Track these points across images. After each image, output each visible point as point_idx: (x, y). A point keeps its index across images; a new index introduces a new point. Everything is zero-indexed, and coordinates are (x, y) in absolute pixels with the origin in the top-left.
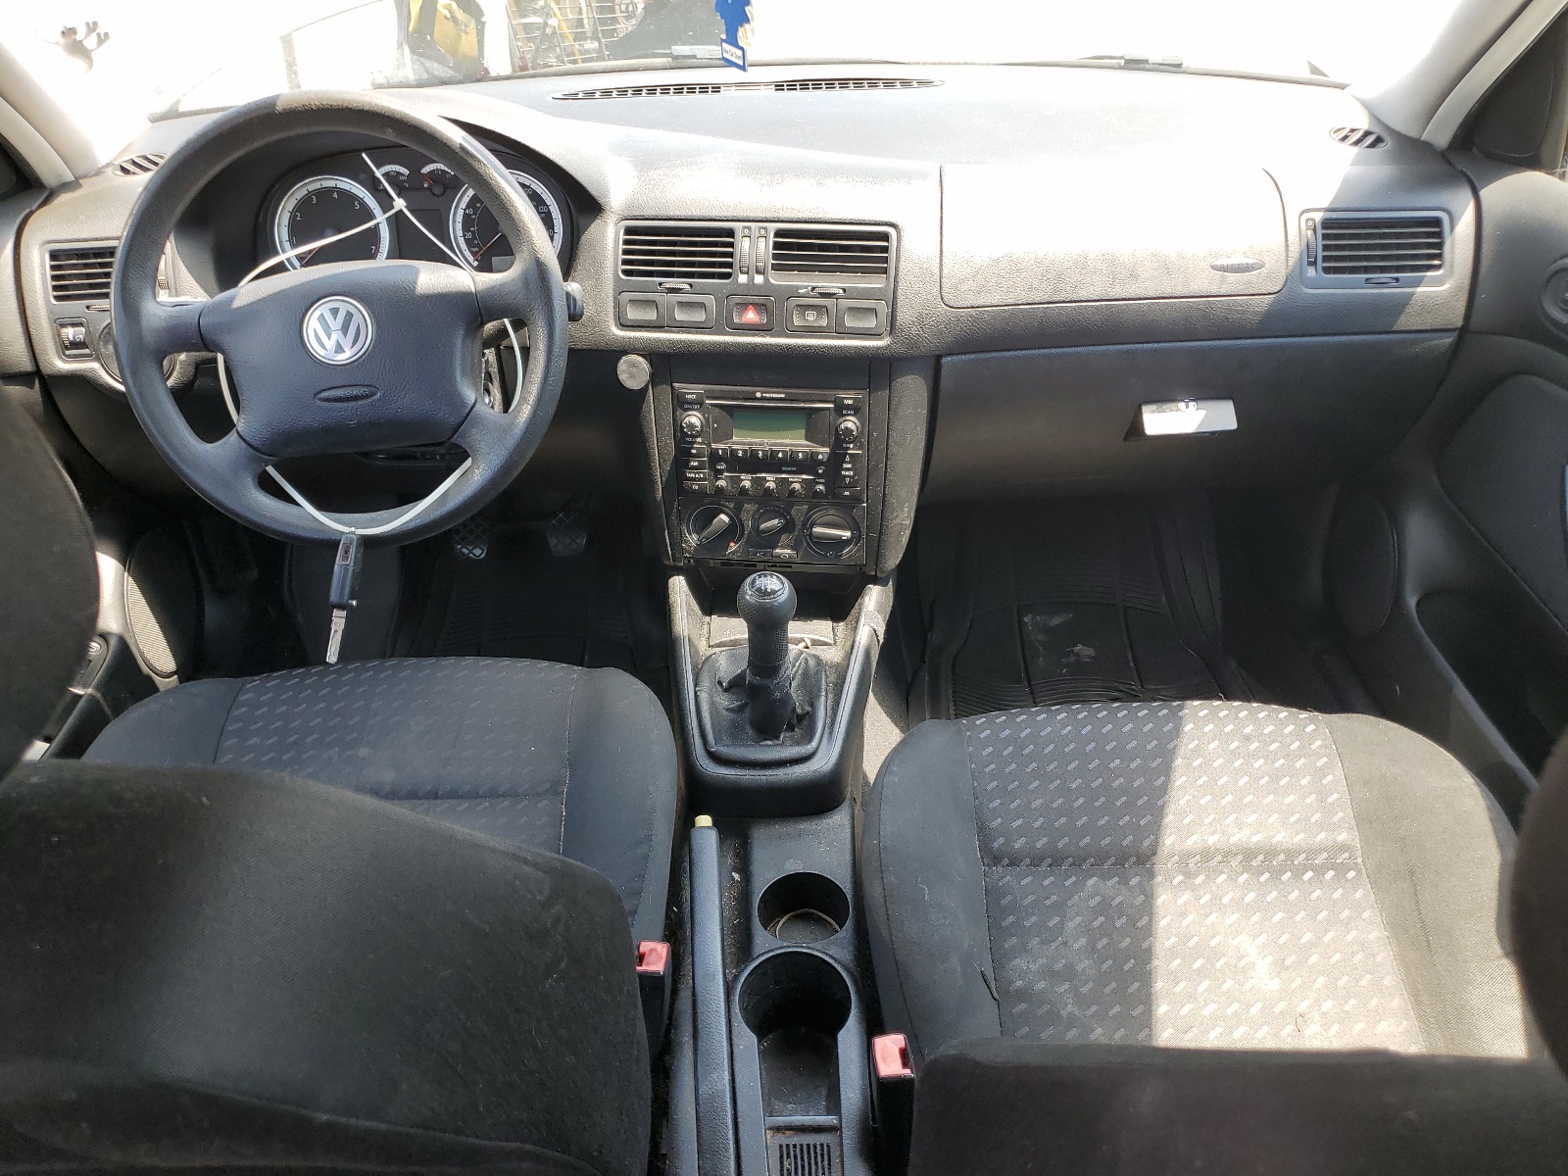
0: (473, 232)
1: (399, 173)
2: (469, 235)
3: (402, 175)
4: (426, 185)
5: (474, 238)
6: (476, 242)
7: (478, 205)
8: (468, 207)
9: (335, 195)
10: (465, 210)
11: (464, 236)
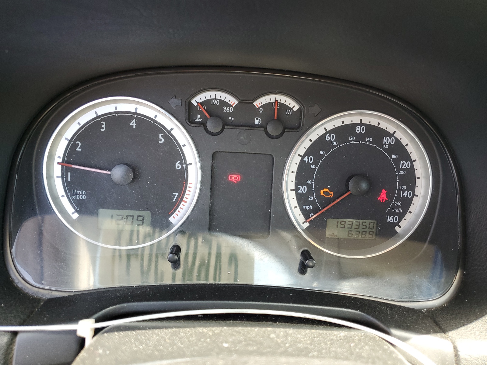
0: (310, 187)
1: (223, 103)
2: (303, 189)
3: (228, 105)
4: (257, 122)
5: (310, 192)
6: (311, 198)
7: (322, 152)
8: (307, 153)
9: (133, 123)
10: (303, 157)
11: (296, 189)
